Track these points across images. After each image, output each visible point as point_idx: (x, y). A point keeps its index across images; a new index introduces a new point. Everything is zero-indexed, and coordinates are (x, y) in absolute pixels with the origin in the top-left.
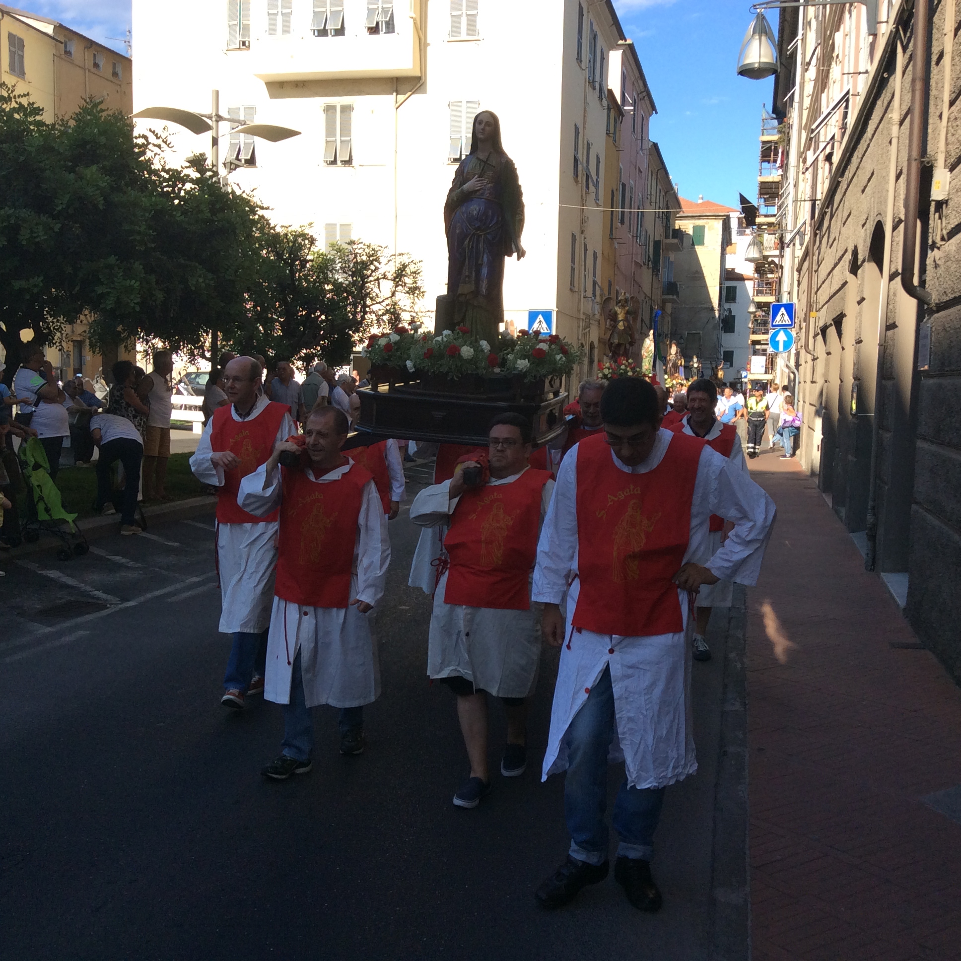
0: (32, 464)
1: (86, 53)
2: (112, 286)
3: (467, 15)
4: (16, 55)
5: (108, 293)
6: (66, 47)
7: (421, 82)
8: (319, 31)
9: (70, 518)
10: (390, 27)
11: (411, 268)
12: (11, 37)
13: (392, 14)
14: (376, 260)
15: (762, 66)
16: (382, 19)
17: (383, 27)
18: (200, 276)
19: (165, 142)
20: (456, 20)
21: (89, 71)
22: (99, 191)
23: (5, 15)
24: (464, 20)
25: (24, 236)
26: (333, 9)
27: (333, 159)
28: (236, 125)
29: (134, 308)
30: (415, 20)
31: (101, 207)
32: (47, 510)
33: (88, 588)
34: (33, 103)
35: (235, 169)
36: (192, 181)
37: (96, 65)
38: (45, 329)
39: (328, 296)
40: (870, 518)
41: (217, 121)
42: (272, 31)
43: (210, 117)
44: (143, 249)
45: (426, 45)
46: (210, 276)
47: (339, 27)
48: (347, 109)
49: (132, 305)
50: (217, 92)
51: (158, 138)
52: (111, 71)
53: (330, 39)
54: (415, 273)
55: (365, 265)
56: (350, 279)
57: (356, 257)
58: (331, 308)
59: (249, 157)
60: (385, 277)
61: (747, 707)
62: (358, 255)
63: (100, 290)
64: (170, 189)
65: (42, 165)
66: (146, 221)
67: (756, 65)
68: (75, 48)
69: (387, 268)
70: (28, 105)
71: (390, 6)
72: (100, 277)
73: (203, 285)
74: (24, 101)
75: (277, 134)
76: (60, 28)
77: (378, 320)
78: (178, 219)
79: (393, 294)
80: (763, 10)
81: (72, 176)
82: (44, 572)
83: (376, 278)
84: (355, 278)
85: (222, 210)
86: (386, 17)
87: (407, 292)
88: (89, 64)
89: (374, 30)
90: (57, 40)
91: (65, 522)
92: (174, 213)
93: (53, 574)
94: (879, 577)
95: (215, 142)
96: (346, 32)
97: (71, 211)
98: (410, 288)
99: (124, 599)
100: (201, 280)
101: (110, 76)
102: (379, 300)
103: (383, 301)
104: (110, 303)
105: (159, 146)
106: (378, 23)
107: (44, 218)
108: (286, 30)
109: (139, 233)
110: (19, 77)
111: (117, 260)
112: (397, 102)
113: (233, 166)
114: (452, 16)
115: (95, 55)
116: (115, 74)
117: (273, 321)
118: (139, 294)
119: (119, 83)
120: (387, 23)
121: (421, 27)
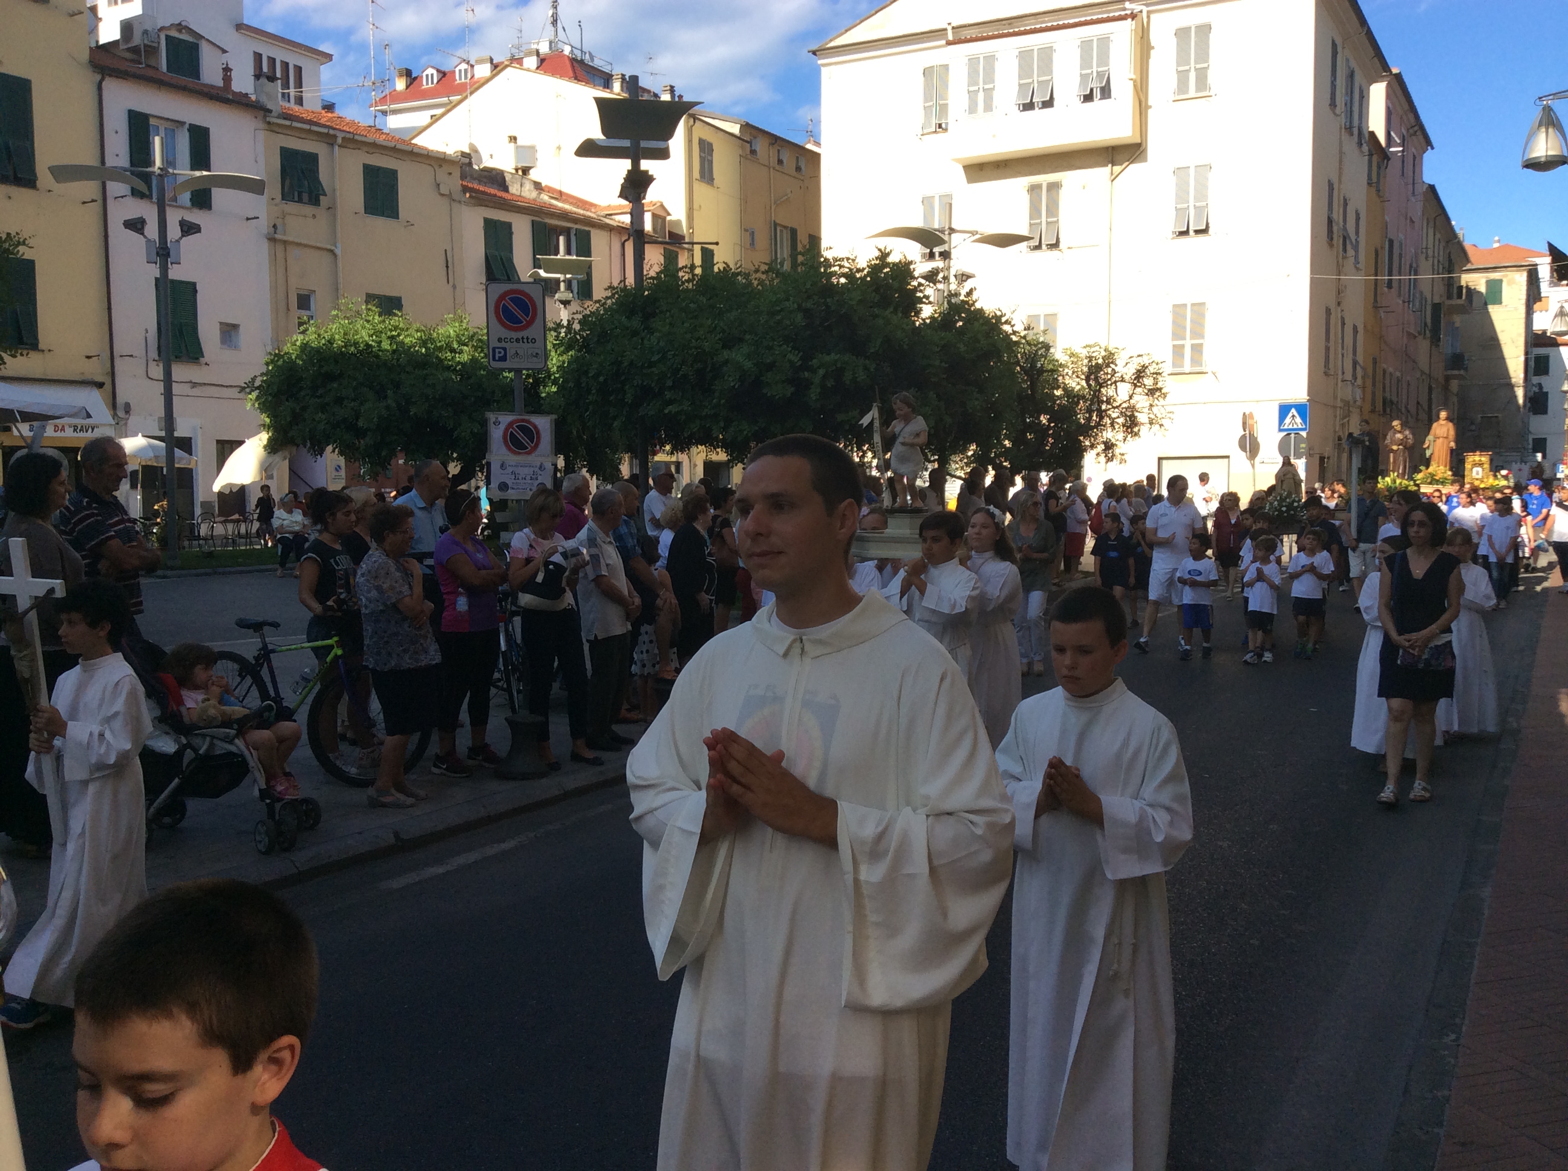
1: (770, 149)
3: (1196, 69)
4: (706, 163)
6: (751, 146)
7: (1141, 149)
8: (1024, 105)
10: (1106, 92)
11: (1152, 369)
12: (701, 142)
13: (1109, 78)
14: (1112, 363)
16: (1096, 85)
17: (1097, 94)
20: (1183, 77)
21: (774, 169)
23: (696, 121)
24: (1192, 76)
26: (1041, 79)
27: (1037, 244)
28: (971, 235)
30: (1135, 81)
35: (965, 281)
37: (780, 162)
41: (950, 234)
42: (972, 109)
43: (942, 231)
45: (1148, 107)
47: (1048, 98)
48: (1054, 187)
52: (794, 167)
53: (1037, 112)
54: (1156, 374)
55: (1102, 369)
57: (1089, 360)
60: (1123, 380)
62: (1092, 358)
67: (1543, 159)
68: (761, 146)
69: (1125, 368)
71: (1106, 68)
75: (1007, 241)
76: (748, 124)
79: (1131, 397)
80: (1550, 102)
83: (1113, 381)
86: (1101, 82)
87: (1147, 394)
88: (774, 161)
89: (1088, 98)
90: (743, 140)
95: (947, 255)
96: (1055, 103)
97: (881, 352)
98: (1149, 390)
101: (793, 172)
102: (1115, 404)
103: (1120, 405)
106: (1092, 90)
107: (862, 360)
108: (988, 107)
110: (708, 183)
112: (1112, 174)
113: (964, 278)
114: (1178, 72)
115: (779, 151)
116: (798, 169)
119: (801, 177)
120: (1103, 89)
121: (1141, 88)
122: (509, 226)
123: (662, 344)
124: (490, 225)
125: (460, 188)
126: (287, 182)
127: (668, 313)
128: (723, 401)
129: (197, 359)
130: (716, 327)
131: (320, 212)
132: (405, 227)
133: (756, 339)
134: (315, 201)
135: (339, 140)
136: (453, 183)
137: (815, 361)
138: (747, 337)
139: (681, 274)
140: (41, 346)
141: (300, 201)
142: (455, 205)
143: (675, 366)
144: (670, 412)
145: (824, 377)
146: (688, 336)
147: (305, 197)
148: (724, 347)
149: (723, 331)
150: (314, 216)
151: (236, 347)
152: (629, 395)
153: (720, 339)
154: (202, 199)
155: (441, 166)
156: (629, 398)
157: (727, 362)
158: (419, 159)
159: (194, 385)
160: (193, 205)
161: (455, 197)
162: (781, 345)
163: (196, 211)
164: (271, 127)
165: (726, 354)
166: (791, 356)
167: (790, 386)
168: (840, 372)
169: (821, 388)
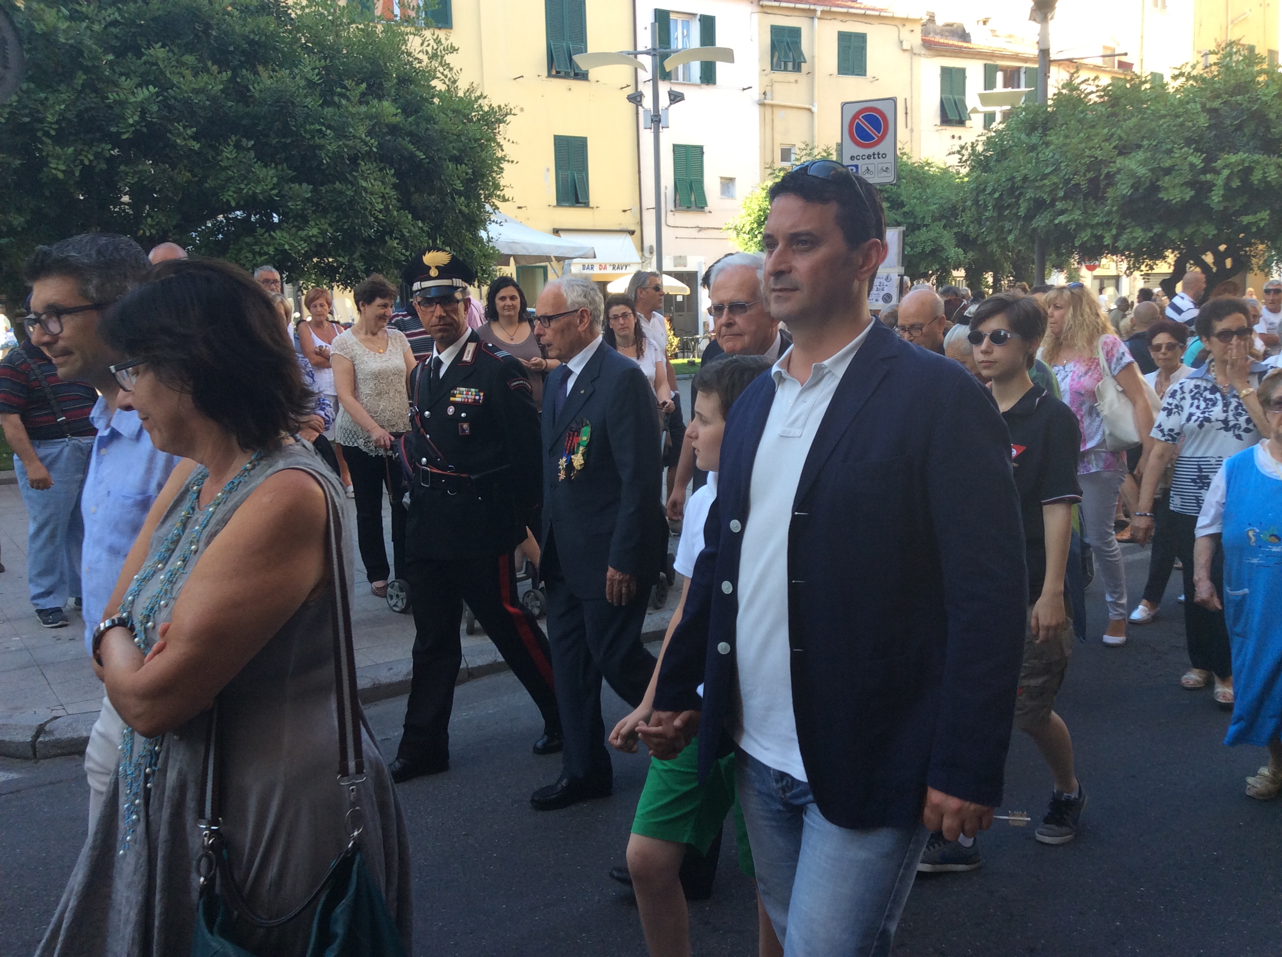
122: (962, 71)
123: (1057, 156)
124: (946, 72)
125: (920, 42)
126: (777, 54)
127: (1064, 127)
128: (1115, 209)
129: (703, 208)
130: (1112, 135)
131: (801, 77)
132: (872, 82)
133: (1154, 143)
134: (797, 68)
135: (819, 13)
136: (914, 39)
137: (1219, 161)
138: (1145, 142)
139: (1083, 87)
140: (591, 205)
141: (786, 70)
142: (916, 58)
143: (1067, 177)
144: (1060, 223)
145: (1229, 178)
146: (1083, 145)
147: (790, 65)
148: (1120, 154)
149: (1120, 139)
150: (796, 81)
151: (732, 197)
152: (1021, 209)
153: (1115, 147)
154: (708, 76)
155: (904, 25)
156: (1022, 212)
157: (1119, 171)
158: (886, 22)
159: (701, 229)
160: (702, 82)
161: (915, 51)
162: (1181, 148)
163: (704, 86)
164: (764, 9)
165: (1120, 162)
166: (1191, 159)
167: (1189, 189)
168: (1248, 171)
169: (1225, 190)
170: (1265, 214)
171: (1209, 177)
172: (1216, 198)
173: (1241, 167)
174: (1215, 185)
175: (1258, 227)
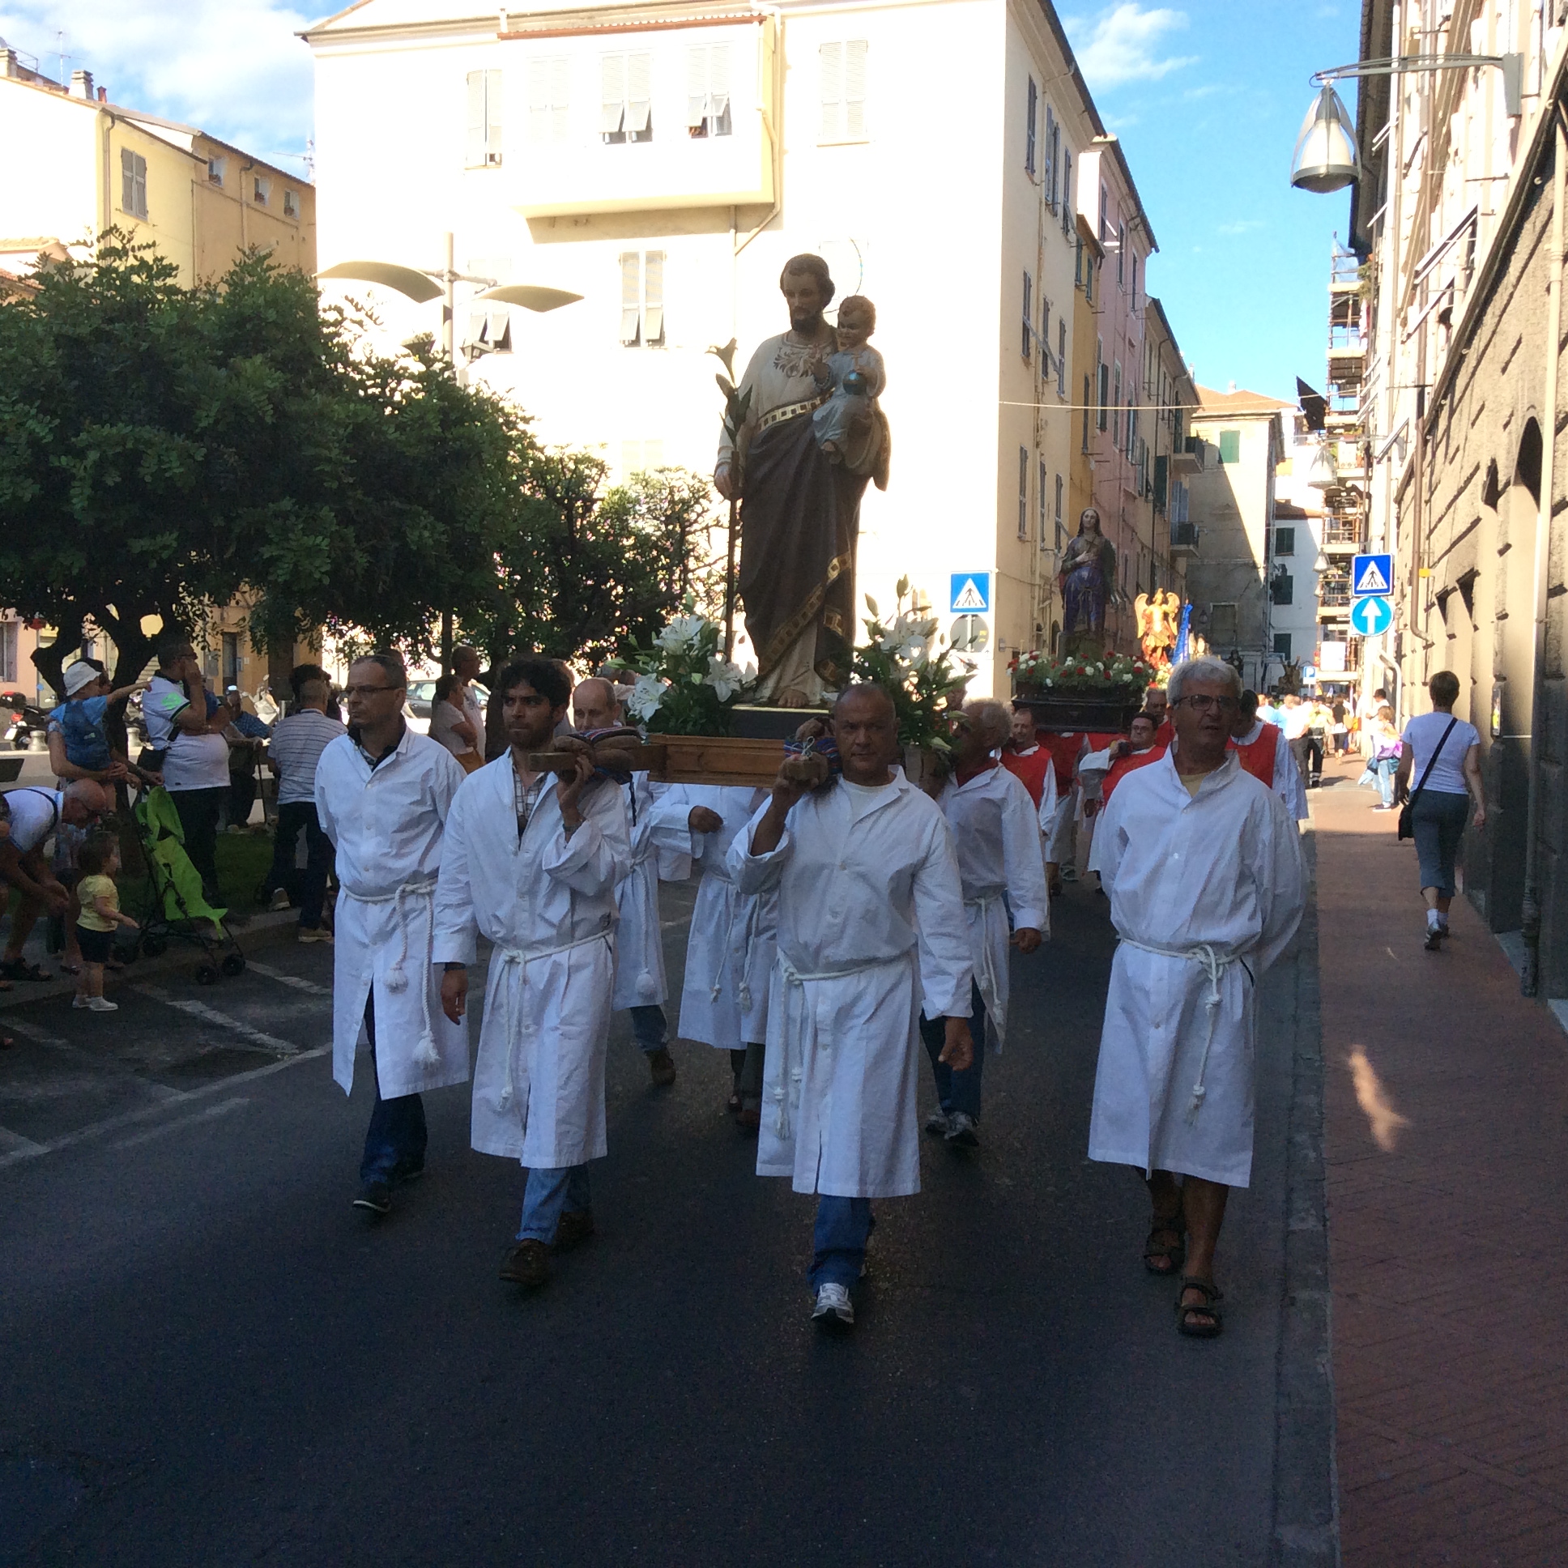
0: (156, 830)
1: (244, 177)
2: (286, 545)
3: (847, 104)
4: (134, 183)
5: (279, 558)
6: (211, 168)
7: (775, 212)
8: (611, 135)
9: (216, 915)
10: (724, 123)
12: (126, 155)
13: (728, 106)
15: (1331, 171)
16: (712, 114)
17: (713, 127)
18: (425, 527)
19: (370, 317)
20: (830, 112)
21: (248, 205)
22: (265, 397)
23: (117, 122)
24: (842, 112)
25: (147, 470)
26: (633, 98)
27: (634, 338)
28: (482, 286)
29: (320, 580)
30: (764, 113)
31: (269, 420)
32: (180, 903)
33: (248, 1029)
34: (162, 259)
35: (479, 357)
36: (412, 377)
37: (259, 197)
38: (179, 615)
39: (627, 555)
40: (1528, 908)
41: (451, 281)
42: (537, 136)
43: (440, 276)
44: (335, 485)
45: (782, 152)
46: (441, 527)
47: (644, 128)
48: (653, 258)
49: (317, 576)
50: (452, 237)
51: (358, 310)
52: (281, 205)
53: (629, 147)
55: (687, 505)
56: (663, 527)
57: (671, 493)
58: (632, 575)
59: (500, 338)
61: (1328, 1223)
62: (675, 490)
63: (267, 552)
64: (377, 391)
65: (176, 355)
66: (339, 442)
67: (1323, 171)
68: (226, 170)
69: (722, 509)
70: (154, 261)
71: (724, 92)
72: (268, 531)
73: (431, 542)
74: (148, 256)
75: (546, 300)
76: (203, 139)
77: (707, 593)
78: (390, 437)
80: (1332, 81)
81: (223, 372)
82: (177, 1004)
83: (704, 525)
84: (670, 527)
85: (459, 422)
86: (717, 111)
88: (248, 193)
89: (700, 131)
90: (196, 158)
91: (208, 922)
92: (385, 428)
93: (191, 1007)
94: (1546, 1006)
95: (448, 314)
96: (654, 134)
97: (221, 428)
99: (305, 1047)
100: (426, 534)
101: (281, 214)
102: (707, 560)
104: (281, 574)
105: (360, 323)
106: (705, 120)
107: (179, 440)
108: (559, 135)
109: (329, 460)
110: (137, 217)
111: (294, 504)
112: (736, 244)
113: (476, 353)
114: (823, 106)
115: (256, 180)
116: (289, 210)
117: (540, 597)
118: (328, 557)
119: (293, 223)
120: (721, 120)
121: (773, 124)
166: (33, 425)
167: (30, 481)
168: (133, 459)
169: (93, 487)
170: (170, 539)
171: (64, 459)
172: (79, 499)
173: (119, 449)
174: (73, 477)
175: (161, 562)
